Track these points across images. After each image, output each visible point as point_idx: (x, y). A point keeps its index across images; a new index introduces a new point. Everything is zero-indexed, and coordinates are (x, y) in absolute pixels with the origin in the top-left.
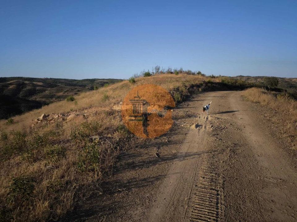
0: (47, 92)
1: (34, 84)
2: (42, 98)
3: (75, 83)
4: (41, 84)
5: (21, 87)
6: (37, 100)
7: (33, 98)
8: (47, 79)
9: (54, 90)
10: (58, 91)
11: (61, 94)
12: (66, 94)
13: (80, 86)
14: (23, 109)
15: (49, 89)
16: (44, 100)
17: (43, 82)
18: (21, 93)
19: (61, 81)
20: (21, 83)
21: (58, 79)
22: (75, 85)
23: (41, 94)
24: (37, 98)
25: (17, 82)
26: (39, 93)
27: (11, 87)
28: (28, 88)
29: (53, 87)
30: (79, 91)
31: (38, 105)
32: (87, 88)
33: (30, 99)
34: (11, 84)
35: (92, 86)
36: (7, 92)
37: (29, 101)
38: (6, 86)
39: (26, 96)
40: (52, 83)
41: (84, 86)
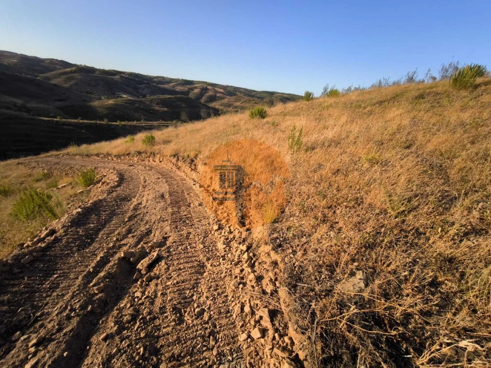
0: (225, 100)
1: (215, 90)
2: (221, 105)
3: (253, 94)
4: (222, 91)
5: (204, 92)
6: (216, 107)
7: (212, 105)
8: (228, 86)
9: (232, 99)
10: (237, 100)
11: (238, 104)
12: (243, 104)
13: (259, 98)
14: (202, 114)
15: (229, 97)
16: (221, 107)
17: (224, 89)
18: (203, 98)
19: (241, 90)
20: (205, 88)
21: (238, 88)
22: (253, 96)
24: (216, 105)
25: (201, 86)
26: (219, 100)
27: (196, 91)
28: (210, 93)
29: (232, 96)
30: (256, 103)
31: (217, 113)
32: (265, 101)
33: (210, 106)
34: (196, 88)
35: (271, 98)
36: (192, 95)
37: (209, 108)
38: (192, 89)
39: (207, 102)
40: (232, 91)
41: (262, 99)
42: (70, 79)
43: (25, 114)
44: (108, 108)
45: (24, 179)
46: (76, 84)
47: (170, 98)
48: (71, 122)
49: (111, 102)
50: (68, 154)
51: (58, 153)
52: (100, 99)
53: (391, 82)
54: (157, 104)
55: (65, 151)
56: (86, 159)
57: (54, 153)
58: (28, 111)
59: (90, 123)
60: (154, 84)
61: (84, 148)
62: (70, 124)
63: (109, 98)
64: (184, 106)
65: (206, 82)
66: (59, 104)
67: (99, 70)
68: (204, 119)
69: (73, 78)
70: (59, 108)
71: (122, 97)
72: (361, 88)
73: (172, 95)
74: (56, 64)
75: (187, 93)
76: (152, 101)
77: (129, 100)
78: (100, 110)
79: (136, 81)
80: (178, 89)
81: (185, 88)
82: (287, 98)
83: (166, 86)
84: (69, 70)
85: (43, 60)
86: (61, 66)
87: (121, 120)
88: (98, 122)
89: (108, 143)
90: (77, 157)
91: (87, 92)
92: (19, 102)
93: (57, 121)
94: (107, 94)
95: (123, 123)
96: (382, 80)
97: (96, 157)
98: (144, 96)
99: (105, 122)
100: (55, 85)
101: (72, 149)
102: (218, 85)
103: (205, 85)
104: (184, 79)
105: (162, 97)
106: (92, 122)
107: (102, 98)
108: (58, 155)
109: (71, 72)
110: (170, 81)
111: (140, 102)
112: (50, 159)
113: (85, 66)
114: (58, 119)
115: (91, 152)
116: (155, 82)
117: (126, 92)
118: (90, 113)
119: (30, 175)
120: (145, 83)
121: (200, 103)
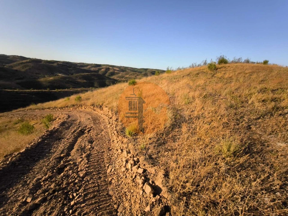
0: (120, 74)
1: (114, 69)
2: (118, 77)
3: (136, 70)
4: (118, 69)
5: (107, 70)
6: (115, 78)
7: (113, 77)
8: (121, 67)
9: (124, 73)
10: (127, 74)
11: (127, 76)
12: (130, 76)
13: (139, 72)
14: (107, 83)
15: (122, 72)
16: (118, 79)
17: (119, 68)
18: (107, 74)
19: (129, 68)
20: (108, 68)
21: (127, 67)
22: (136, 71)
23: (117, 75)
24: (115, 77)
25: (106, 67)
27: (103, 70)
28: (111, 71)
29: (124, 72)
30: (138, 75)
31: (114, 82)
32: (142, 74)
34: (103, 68)
35: (146, 72)
36: (100, 73)
37: (110, 79)
38: (100, 69)
39: (110, 76)
40: (123, 69)
41: (141, 72)
42: (25, 66)
44: (49, 82)
45: (7, 124)
46: (30, 69)
47: (87, 75)
48: (26, 92)
49: (51, 78)
50: (31, 109)
51: (24, 109)
52: (44, 77)
53: (197, 65)
54: (80, 78)
55: (28, 108)
56: (42, 111)
57: (22, 109)
59: (39, 91)
60: (78, 67)
61: (39, 105)
62: (25, 93)
63: (50, 76)
64: (96, 79)
65: (108, 65)
66: (18, 81)
67: (44, 61)
68: (108, 86)
69: (28, 66)
70: (18, 83)
71: (58, 75)
72: (184, 68)
73: (89, 73)
74: (17, 58)
75: (98, 71)
76: (76, 77)
77: (63, 77)
78: (44, 83)
79: (67, 66)
80: (92, 69)
81: (97, 69)
82: (153, 72)
83: (85, 68)
84: (25, 61)
85: (8, 57)
86: (20, 59)
87: (58, 89)
88: (44, 90)
89: (54, 102)
90: (36, 110)
91: (37, 74)
93: (16, 92)
94: (48, 74)
95: (59, 90)
96: (193, 64)
97: (48, 110)
98: (72, 74)
99: (48, 90)
100: (16, 70)
101: (32, 107)
102: (115, 66)
103: (108, 67)
105: (83, 74)
106: (40, 90)
107: (46, 76)
108: (24, 110)
109: (27, 62)
110: (88, 65)
111: (69, 78)
112: (20, 112)
113: (35, 59)
114: (17, 90)
115: (45, 107)
116: (78, 66)
117: (60, 73)
118: (39, 85)
119: (10, 122)
120: (73, 67)
121: (105, 76)
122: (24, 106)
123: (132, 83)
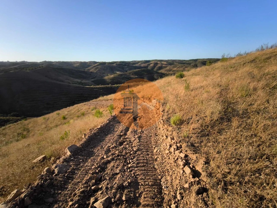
0: (168, 68)
1: (162, 63)
2: (165, 71)
3: (184, 62)
4: (165, 63)
5: (156, 65)
6: (163, 72)
7: (160, 71)
8: (169, 60)
9: (171, 66)
10: (174, 67)
11: (175, 69)
12: (178, 69)
13: (187, 64)
14: (155, 77)
15: (169, 66)
16: (166, 72)
17: (166, 62)
18: (155, 68)
19: (176, 61)
20: (156, 63)
22: (184, 64)
23: (165, 69)
24: (162, 71)
25: (154, 62)
26: (164, 68)
27: (151, 65)
28: (159, 65)
29: (171, 65)
30: (186, 67)
31: (162, 76)
32: (191, 65)
33: (159, 72)
34: (151, 64)
35: (195, 64)
36: (149, 68)
37: (159, 73)
38: (149, 65)
39: (158, 70)
40: (171, 63)
41: (190, 64)
42: (96, 68)
43: (81, 85)
44: (111, 79)
45: (87, 110)
46: (99, 70)
47: (138, 71)
49: (112, 76)
50: (100, 100)
51: (96, 100)
52: (108, 75)
53: (269, 46)
54: (132, 74)
55: (98, 99)
56: (107, 102)
57: (95, 100)
58: (82, 84)
59: (104, 87)
60: (131, 65)
61: (105, 97)
62: (97, 88)
63: (111, 75)
64: (145, 74)
65: (156, 60)
66: (93, 80)
67: (107, 62)
68: (156, 80)
69: (98, 68)
70: (93, 82)
71: (117, 73)
72: (247, 52)
73: (140, 69)
74: (92, 63)
75: (147, 67)
76: (130, 73)
77: (120, 74)
78: (108, 80)
79: (122, 65)
80: (142, 65)
81: (146, 65)
82: (204, 62)
83: (137, 65)
84: (96, 65)
85: (87, 63)
86: (93, 64)
87: (116, 84)
88: (107, 86)
89: (114, 94)
90: (103, 101)
91: (103, 73)
92: (79, 81)
93: (92, 87)
94: (110, 73)
95: (117, 85)
96: (263, 45)
97: (110, 101)
98: (126, 71)
99: (110, 86)
100: (91, 72)
101: (101, 98)
102: (163, 60)
103: (156, 62)
104: (145, 60)
105: (135, 70)
106: (105, 86)
107: (109, 75)
108: (96, 101)
109: (97, 65)
110: (139, 62)
111: (125, 74)
112: (94, 102)
113: (102, 62)
114: (92, 86)
115: (108, 99)
116: (131, 64)
117: (118, 71)
118: (104, 82)
119: (89, 109)
120: (127, 65)
121: (154, 71)
122: (96, 98)
123: (179, 75)
